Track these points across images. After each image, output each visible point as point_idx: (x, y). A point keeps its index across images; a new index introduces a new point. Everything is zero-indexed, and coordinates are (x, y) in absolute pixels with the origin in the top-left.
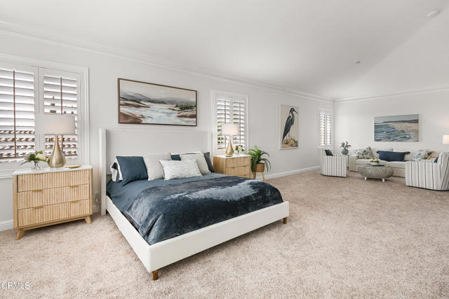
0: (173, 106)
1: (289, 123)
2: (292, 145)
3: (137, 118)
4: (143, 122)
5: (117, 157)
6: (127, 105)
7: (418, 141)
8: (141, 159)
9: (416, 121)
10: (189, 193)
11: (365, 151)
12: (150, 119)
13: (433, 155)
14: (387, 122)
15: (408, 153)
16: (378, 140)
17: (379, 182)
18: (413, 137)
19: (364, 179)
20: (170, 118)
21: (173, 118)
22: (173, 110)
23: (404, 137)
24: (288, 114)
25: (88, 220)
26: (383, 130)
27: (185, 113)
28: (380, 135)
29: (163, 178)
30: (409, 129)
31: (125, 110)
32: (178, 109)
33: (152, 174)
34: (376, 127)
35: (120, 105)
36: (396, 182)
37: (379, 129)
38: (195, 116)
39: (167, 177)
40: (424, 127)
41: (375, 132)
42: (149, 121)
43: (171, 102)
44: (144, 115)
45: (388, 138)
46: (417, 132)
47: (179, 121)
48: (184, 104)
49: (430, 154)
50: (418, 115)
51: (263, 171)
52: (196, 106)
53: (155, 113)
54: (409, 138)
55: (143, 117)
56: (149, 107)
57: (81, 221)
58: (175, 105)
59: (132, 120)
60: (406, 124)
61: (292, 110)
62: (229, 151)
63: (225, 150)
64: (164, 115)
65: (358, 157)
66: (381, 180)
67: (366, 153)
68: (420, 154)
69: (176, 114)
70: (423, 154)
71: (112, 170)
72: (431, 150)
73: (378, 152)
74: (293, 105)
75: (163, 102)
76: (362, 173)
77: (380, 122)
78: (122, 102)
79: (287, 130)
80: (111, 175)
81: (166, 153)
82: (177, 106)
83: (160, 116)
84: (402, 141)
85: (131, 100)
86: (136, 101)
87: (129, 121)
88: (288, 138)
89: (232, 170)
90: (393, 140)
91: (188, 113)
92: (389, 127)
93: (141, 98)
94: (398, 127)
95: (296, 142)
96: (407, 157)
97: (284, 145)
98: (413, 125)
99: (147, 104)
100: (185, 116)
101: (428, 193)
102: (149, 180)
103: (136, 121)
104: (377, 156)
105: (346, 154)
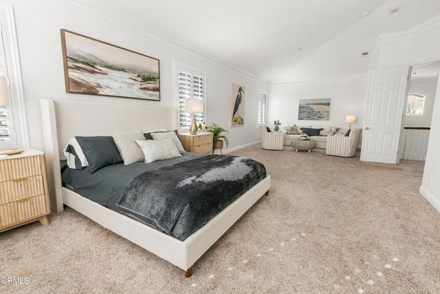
0: (134, 76)
1: (238, 101)
2: (239, 123)
3: (91, 88)
4: (99, 93)
5: (77, 138)
6: (78, 68)
7: (328, 120)
8: (111, 140)
9: (328, 104)
10: (199, 176)
11: (292, 128)
12: (109, 89)
13: (340, 131)
14: (308, 104)
15: (322, 129)
16: (301, 119)
17: (306, 153)
19: (295, 150)
20: (132, 90)
21: (135, 90)
22: (135, 80)
24: (237, 93)
25: (45, 221)
26: (306, 110)
27: (147, 86)
28: (303, 115)
29: (144, 161)
30: (323, 110)
31: (74, 75)
32: (140, 79)
33: (128, 157)
34: (300, 108)
35: (67, 68)
36: (319, 153)
38: (158, 90)
39: (149, 160)
40: (333, 109)
41: (300, 112)
42: (107, 92)
43: (133, 71)
44: (100, 84)
46: (328, 112)
47: (141, 94)
48: (146, 75)
49: (337, 130)
50: (330, 99)
51: (221, 147)
52: (159, 78)
53: (114, 82)
54: (323, 118)
55: (99, 86)
56: (106, 74)
57: (35, 223)
58: (137, 75)
59: (86, 89)
60: (322, 106)
61: (240, 89)
62: (193, 129)
63: (189, 127)
64: (126, 86)
65: (287, 133)
66: (307, 151)
67: (293, 130)
68: (331, 130)
69: (138, 85)
70: (333, 130)
71: (66, 154)
72: (338, 127)
73: (301, 129)
74: (241, 84)
75: (123, 70)
76: (293, 147)
77: (304, 104)
78: (70, 64)
79: (236, 109)
80: (66, 160)
81: (138, 132)
82: (139, 76)
83: (121, 87)
84: (317, 119)
85: (83, 63)
86: (90, 66)
87: (82, 90)
88: (237, 116)
89: (198, 148)
91: (152, 85)
93: (95, 61)
94: (316, 108)
95: (242, 120)
96: (321, 133)
97: (234, 123)
98: (326, 107)
99: (104, 69)
100: (148, 89)
101: (343, 160)
102: (126, 164)
103: (92, 91)
104: (300, 131)
105: (277, 130)
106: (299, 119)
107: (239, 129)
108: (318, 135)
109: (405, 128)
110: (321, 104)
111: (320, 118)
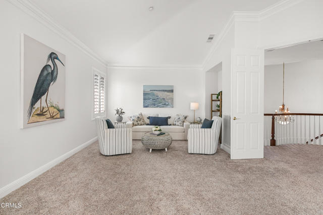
2: (52, 117)
7: (173, 107)
9: (172, 91)
11: (138, 118)
14: (153, 91)
15: (170, 117)
16: (146, 107)
18: (170, 104)
23: (165, 104)
24: (44, 61)
26: (151, 97)
30: (168, 97)
34: (145, 94)
37: (147, 97)
40: (177, 95)
45: (154, 105)
46: (172, 99)
49: (185, 118)
50: (172, 86)
54: (168, 105)
60: (166, 93)
61: (53, 56)
65: (134, 125)
66: (164, 150)
67: (139, 121)
68: (179, 118)
70: (182, 118)
72: (185, 115)
73: (149, 118)
77: (148, 90)
84: (163, 107)
88: (44, 104)
90: (158, 106)
92: (154, 95)
94: (161, 95)
95: (61, 111)
96: (170, 121)
104: (148, 121)
105: (121, 121)
106: (145, 107)
107: (48, 130)
108: (167, 125)
109: (265, 115)
110: (166, 91)
111: (165, 105)
